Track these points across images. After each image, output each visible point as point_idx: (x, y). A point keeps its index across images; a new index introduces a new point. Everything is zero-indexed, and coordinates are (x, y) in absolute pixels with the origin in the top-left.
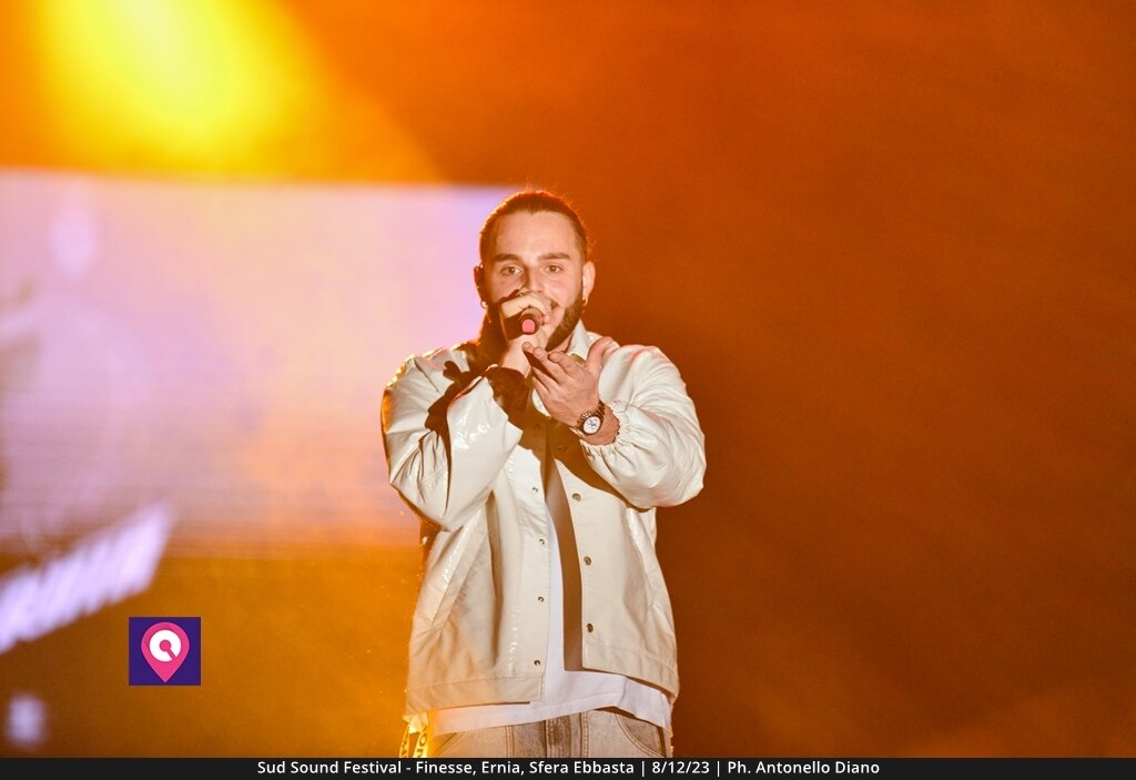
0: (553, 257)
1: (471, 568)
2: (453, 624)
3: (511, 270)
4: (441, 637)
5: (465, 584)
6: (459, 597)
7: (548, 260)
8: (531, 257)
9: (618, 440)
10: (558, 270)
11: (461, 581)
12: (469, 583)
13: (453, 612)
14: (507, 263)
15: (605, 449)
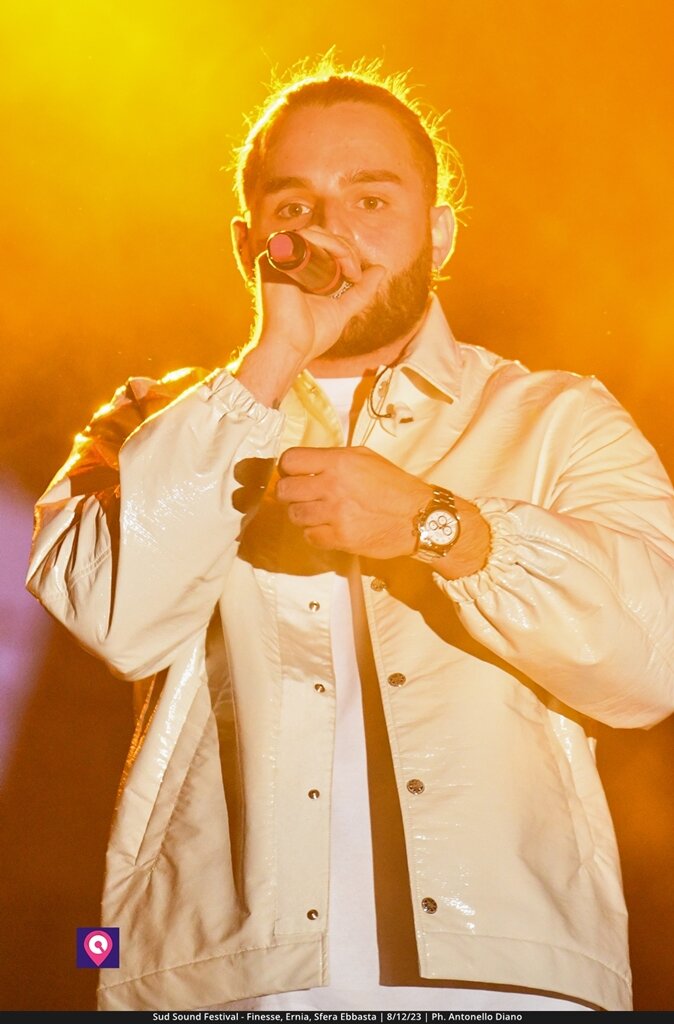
0: (368, 177)
1: (197, 753)
2: (170, 860)
3: (295, 210)
4: (150, 885)
5: (187, 783)
6: (177, 809)
7: (359, 185)
8: (327, 181)
9: (492, 562)
10: (380, 204)
11: (180, 777)
12: (194, 781)
13: (169, 837)
14: (284, 195)
15: (472, 582)
